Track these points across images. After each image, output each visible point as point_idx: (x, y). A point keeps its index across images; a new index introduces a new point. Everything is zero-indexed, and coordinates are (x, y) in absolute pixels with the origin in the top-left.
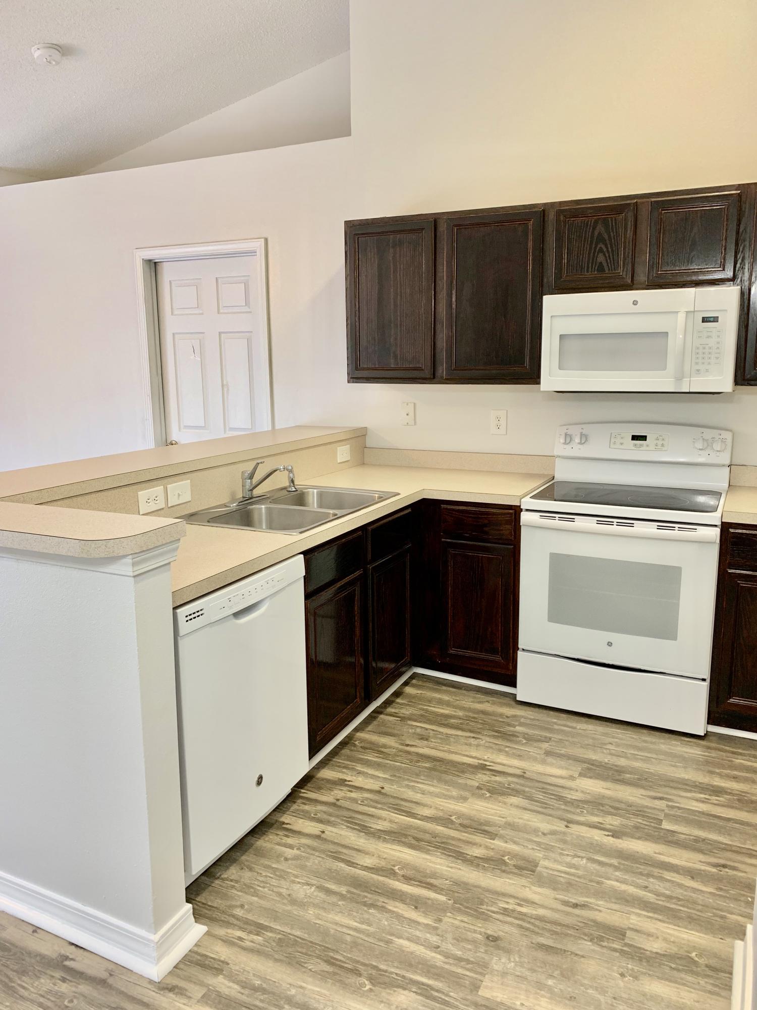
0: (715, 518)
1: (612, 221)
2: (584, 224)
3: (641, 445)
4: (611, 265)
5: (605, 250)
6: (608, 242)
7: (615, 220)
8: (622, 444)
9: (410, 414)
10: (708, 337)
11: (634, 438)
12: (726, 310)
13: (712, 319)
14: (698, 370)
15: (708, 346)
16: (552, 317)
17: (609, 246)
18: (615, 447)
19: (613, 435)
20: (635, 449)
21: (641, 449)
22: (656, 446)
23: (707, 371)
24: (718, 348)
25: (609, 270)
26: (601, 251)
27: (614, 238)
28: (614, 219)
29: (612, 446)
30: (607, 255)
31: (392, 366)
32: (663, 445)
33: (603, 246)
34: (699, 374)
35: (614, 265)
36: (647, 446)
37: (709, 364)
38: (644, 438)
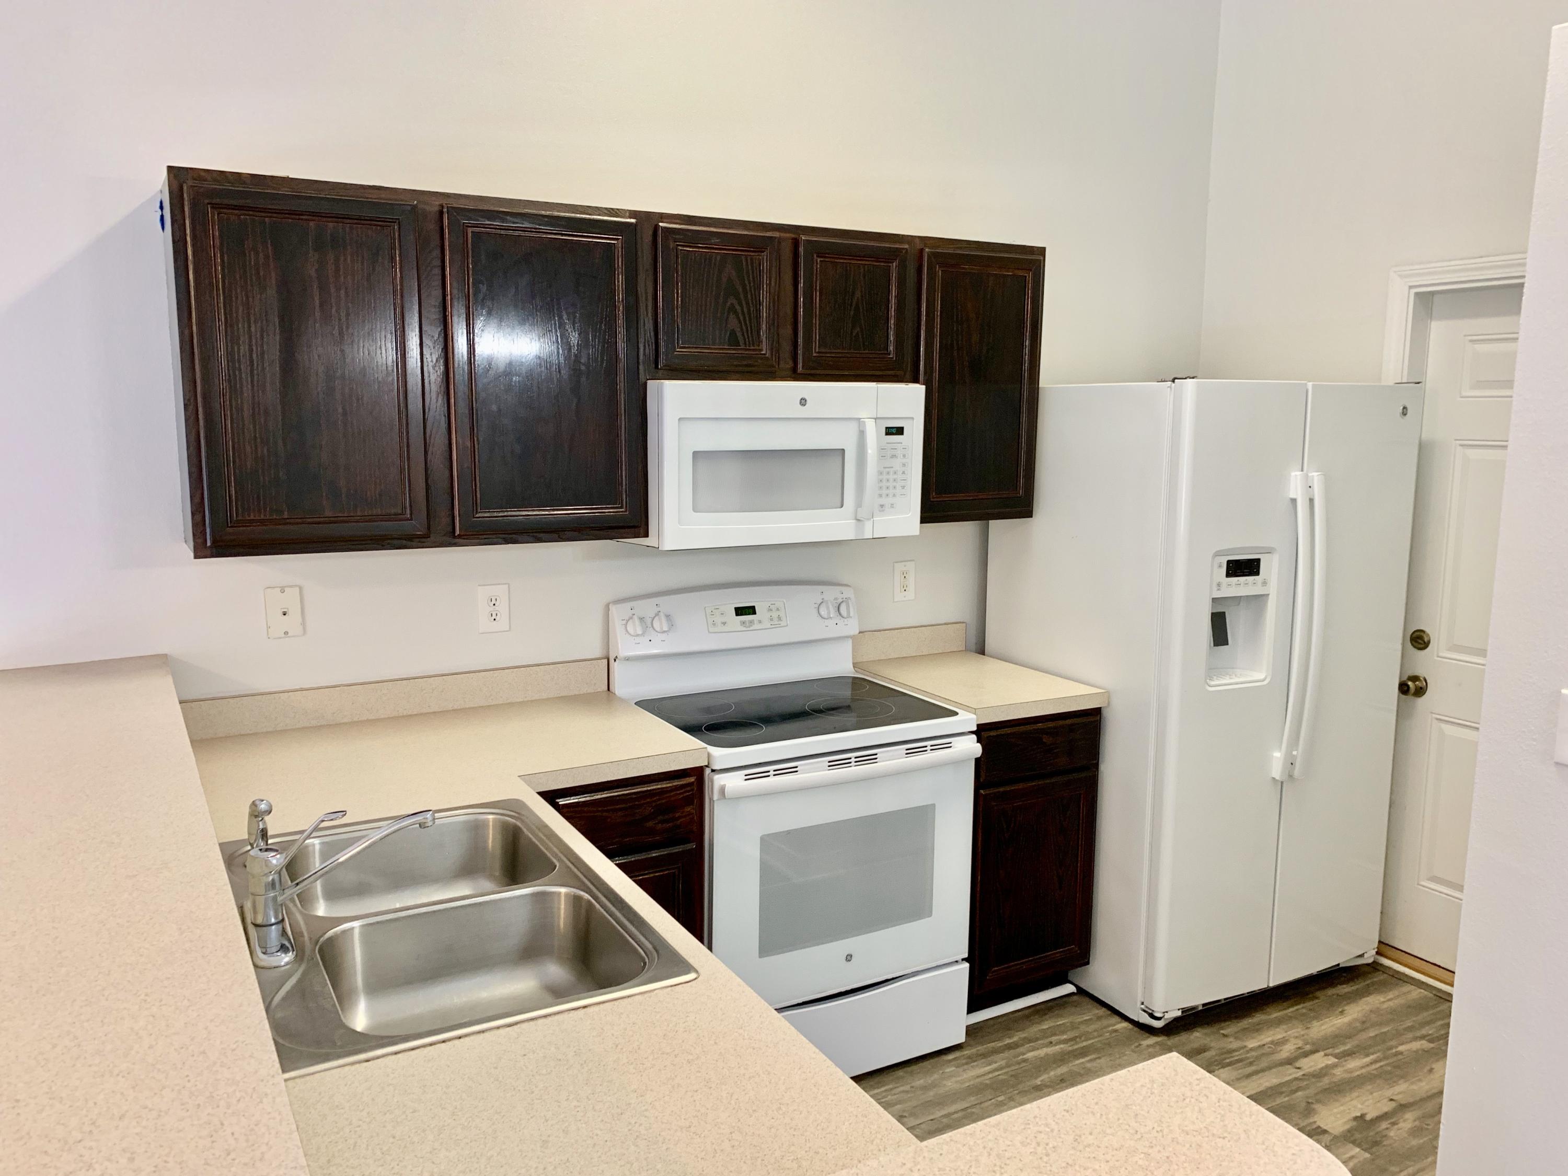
0: (968, 721)
1: (747, 260)
2: (705, 260)
3: (751, 622)
4: (748, 336)
5: (738, 307)
6: (742, 296)
7: (752, 259)
8: (724, 623)
9: (290, 612)
10: (893, 456)
11: (740, 611)
12: (913, 418)
13: (894, 431)
14: (882, 506)
15: (892, 469)
16: (680, 419)
17: (744, 303)
18: (716, 630)
19: (709, 611)
20: (745, 629)
21: (751, 628)
22: (772, 620)
23: (892, 506)
24: (904, 473)
25: (745, 344)
26: (732, 309)
27: (751, 291)
28: (749, 259)
29: (711, 630)
30: (741, 318)
31: (328, 513)
32: (779, 618)
33: (735, 302)
34: (883, 511)
35: (752, 337)
36: (760, 622)
37: (894, 495)
38: (751, 610)
